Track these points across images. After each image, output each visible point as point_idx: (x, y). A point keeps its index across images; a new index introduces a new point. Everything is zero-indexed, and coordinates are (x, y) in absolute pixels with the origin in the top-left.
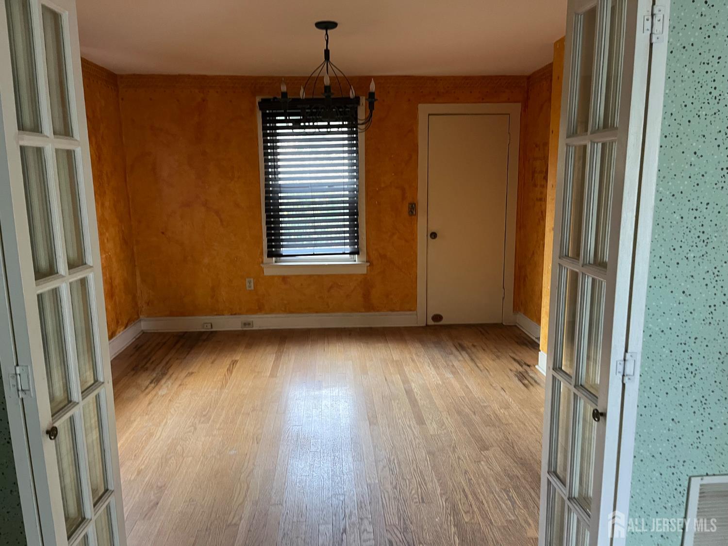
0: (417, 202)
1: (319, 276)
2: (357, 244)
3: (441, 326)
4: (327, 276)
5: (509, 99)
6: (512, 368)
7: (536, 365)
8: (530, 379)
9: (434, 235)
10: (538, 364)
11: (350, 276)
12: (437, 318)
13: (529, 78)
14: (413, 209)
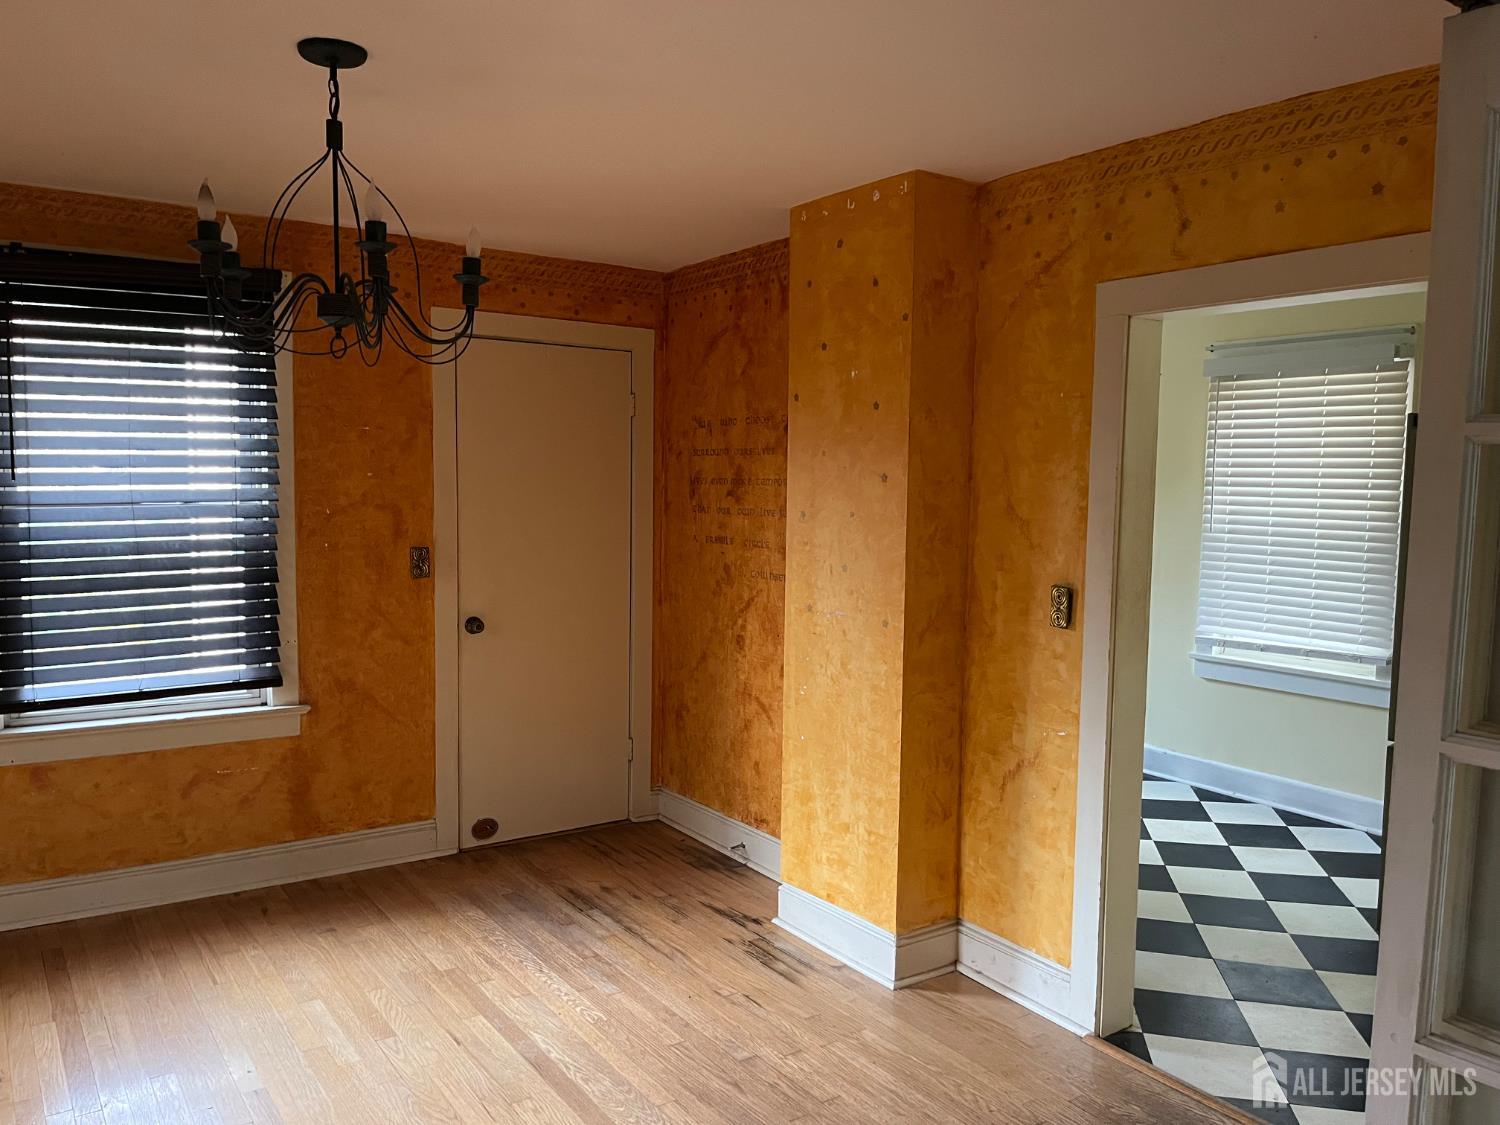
0: (432, 542)
1: (153, 754)
2: (274, 656)
3: (498, 847)
4: (179, 752)
5: (629, 318)
6: (732, 937)
7: (773, 918)
8: (788, 960)
9: (474, 625)
10: (777, 916)
11: (251, 747)
12: (485, 828)
13: (668, 278)
14: (422, 561)
